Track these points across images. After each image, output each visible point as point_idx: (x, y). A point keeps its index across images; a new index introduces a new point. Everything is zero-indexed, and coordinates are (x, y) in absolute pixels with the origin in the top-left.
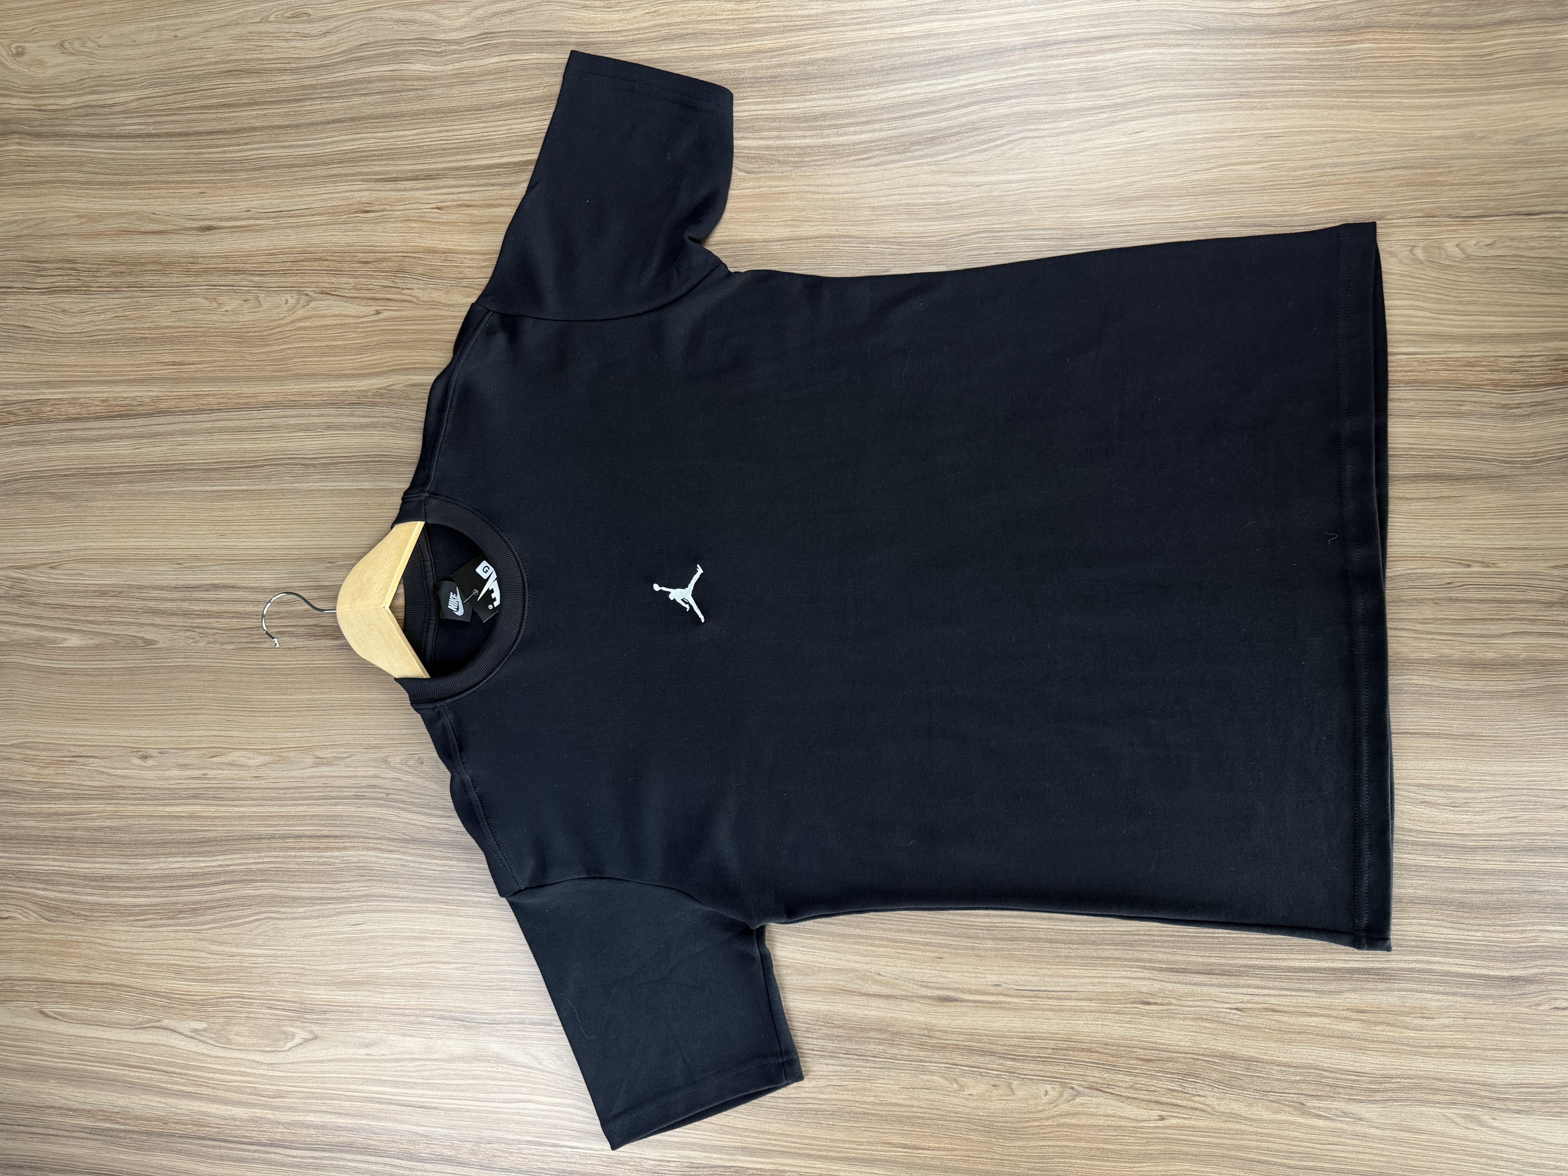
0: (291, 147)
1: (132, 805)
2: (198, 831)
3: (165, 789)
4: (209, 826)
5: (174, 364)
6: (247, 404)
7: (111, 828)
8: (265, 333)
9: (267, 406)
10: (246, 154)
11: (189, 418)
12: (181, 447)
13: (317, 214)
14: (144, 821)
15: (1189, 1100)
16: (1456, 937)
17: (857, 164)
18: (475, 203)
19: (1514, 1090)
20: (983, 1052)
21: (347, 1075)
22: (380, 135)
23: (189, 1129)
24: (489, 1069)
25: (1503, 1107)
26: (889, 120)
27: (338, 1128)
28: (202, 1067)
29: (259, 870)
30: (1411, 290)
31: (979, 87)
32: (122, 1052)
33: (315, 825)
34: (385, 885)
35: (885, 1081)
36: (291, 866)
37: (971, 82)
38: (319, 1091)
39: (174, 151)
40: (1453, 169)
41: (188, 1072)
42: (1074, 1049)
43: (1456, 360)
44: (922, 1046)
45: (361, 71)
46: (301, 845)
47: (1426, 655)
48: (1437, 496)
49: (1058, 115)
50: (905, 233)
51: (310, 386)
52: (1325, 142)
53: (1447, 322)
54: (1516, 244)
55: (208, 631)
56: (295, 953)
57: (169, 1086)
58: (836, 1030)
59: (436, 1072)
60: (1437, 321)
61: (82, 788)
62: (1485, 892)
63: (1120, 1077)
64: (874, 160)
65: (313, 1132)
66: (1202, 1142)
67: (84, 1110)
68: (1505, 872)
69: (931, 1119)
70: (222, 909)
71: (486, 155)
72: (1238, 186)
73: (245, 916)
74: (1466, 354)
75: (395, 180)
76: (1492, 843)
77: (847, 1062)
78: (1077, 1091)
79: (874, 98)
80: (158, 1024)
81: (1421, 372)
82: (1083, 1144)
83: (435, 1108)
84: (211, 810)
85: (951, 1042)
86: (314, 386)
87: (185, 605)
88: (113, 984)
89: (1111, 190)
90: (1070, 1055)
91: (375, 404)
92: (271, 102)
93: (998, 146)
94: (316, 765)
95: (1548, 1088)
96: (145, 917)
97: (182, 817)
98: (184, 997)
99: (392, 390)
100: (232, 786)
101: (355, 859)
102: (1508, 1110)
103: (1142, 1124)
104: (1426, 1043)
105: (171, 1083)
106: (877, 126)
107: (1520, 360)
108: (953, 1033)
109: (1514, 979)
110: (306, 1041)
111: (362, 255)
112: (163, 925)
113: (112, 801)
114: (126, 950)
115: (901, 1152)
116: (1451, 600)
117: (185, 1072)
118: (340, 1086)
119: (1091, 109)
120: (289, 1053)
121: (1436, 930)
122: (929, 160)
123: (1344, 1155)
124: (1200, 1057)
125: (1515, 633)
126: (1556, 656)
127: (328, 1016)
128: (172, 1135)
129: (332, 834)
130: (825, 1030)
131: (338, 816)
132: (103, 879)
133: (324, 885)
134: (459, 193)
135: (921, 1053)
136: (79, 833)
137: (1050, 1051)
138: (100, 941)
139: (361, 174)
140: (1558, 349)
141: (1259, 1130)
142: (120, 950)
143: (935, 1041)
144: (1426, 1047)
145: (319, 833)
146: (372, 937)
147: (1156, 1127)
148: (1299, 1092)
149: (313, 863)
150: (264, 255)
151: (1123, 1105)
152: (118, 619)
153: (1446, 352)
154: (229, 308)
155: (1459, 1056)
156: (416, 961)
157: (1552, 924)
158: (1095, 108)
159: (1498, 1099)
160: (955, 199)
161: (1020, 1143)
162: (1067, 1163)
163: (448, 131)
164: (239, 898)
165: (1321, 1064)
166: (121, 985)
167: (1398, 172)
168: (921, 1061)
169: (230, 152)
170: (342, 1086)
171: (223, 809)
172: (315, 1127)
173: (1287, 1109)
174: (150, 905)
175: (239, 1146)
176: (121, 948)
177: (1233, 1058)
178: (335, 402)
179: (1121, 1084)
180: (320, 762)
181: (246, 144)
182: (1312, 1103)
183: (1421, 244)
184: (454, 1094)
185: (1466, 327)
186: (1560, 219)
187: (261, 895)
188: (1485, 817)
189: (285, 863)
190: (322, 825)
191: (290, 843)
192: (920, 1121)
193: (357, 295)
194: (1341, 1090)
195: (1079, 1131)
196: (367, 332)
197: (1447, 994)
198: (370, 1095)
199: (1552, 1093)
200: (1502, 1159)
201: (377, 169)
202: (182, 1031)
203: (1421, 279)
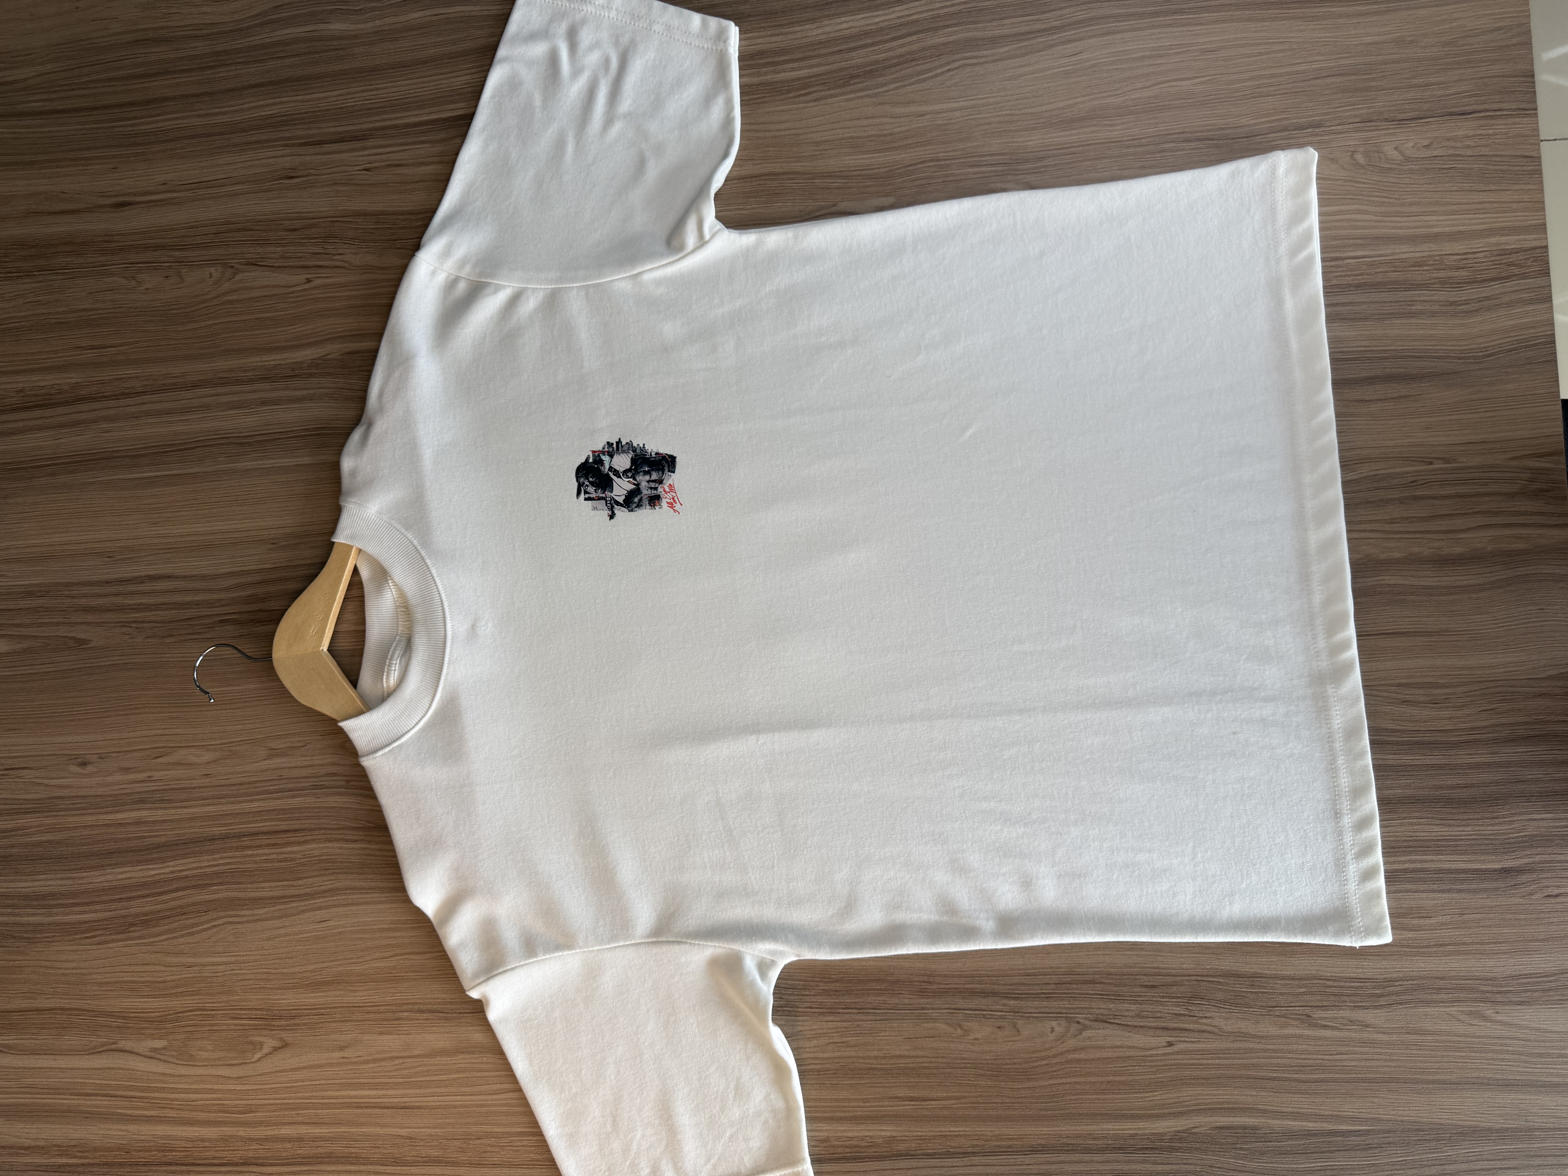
0: (206, 115)
1: (73, 815)
2: (145, 837)
3: (108, 796)
4: (157, 831)
5: (93, 348)
6: (174, 384)
7: (50, 842)
8: (189, 310)
9: (195, 386)
10: (159, 125)
11: (113, 403)
12: (106, 434)
13: (238, 183)
14: (86, 832)
15: (1196, 1023)
16: (1446, 834)
17: (797, 100)
18: (405, 162)
19: (1515, 982)
20: (985, 994)
21: (323, 1082)
22: (300, 97)
23: (154, 1156)
24: (474, 1061)
25: (1505, 1000)
26: (826, 55)
27: (316, 1139)
28: (164, 1088)
29: (214, 873)
30: (1354, 195)
31: (915, 17)
32: (76, 1080)
33: (272, 820)
34: (351, 877)
35: (887, 1034)
36: (249, 866)
37: (907, 13)
38: (292, 1101)
39: (80, 127)
40: (1386, 74)
41: (149, 1095)
42: (1077, 982)
43: (1403, 261)
44: (922, 993)
45: (277, 33)
46: (258, 843)
47: (1396, 555)
48: (1395, 395)
49: (994, 41)
50: (851, 167)
51: (241, 361)
52: (1260, 54)
53: (1392, 224)
54: (1452, 144)
55: (145, 625)
56: (258, 957)
57: (129, 1112)
58: (834, 984)
59: (418, 1070)
60: (1382, 224)
61: (17, 802)
62: (1472, 786)
63: (1126, 1006)
64: (814, 95)
65: (288, 1145)
66: (1213, 1064)
67: (38, 1147)
68: (1489, 765)
69: (937, 1068)
70: (177, 918)
71: (414, 113)
72: (1179, 102)
73: (202, 923)
74: (1412, 255)
75: (320, 143)
76: (1474, 737)
77: (847, 1017)
78: (1084, 1025)
79: (811, 34)
80: (114, 1046)
81: (1371, 274)
82: (1093, 1079)
83: (419, 1107)
84: (159, 814)
85: (952, 986)
86: (245, 361)
87: (119, 600)
88: (62, 1009)
89: (1054, 113)
90: (1073, 989)
91: (311, 375)
92: (183, 71)
93: (937, 75)
94: (270, 757)
95: (1546, 976)
96: (94, 934)
97: (128, 823)
98: (141, 1015)
99: (328, 360)
100: (180, 786)
101: (317, 852)
102: (1510, 1003)
103: (1151, 1052)
104: (1425, 943)
105: (131, 1108)
106: (814, 61)
107: (1464, 257)
108: (953, 976)
109: (1506, 871)
110: (276, 1049)
111: (288, 222)
112: (113, 941)
113: (50, 814)
114: (75, 971)
115: (909, 1105)
116: (1417, 498)
117: (146, 1095)
118: (314, 1094)
119: (1027, 33)
120: (257, 1064)
121: (1427, 828)
122: (869, 92)
123: (1353, 1063)
124: (1204, 979)
125: (1480, 527)
126: (1521, 546)
127: (297, 1021)
128: (137, 1164)
129: (291, 827)
130: (823, 986)
131: (296, 809)
132: (44, 897)
133: (286, 883)
134: (388, 153)
135: (922, 1001)
136: (15, 850)
137: (1053, 986)
138: (45, 963)
139: (283, 139)
140: (1501, 244)
141: (1268, 1047)
142: (67, 971)
143: (935, 986)
144: (1426, 947)
145: (277, 828)
146: (340, 933)
147: (1164, 1054)
148: (1304, 1004)
149: (272, 861)
150: (184, 228)
151: (1131, 1034)
152: (47, 621)
153: (1393, 254)
154: (149, 286)
155: (1459, 953)
156: (388, 954)
157: (1539, 812)
158: (1032, 32)
159: (1499, 992)
160: (899, 129)
161: (1030, 1084)
162: (1078, 1099)
163: (372, 90)
164: (194, 904)
165: (1324, 974)
166: (71, 1009)
167: (1333, 79)
168: (923, 1009)
169: (142, 124)
170: (317, 1094)
171: (172, 811)
172: (290, 1140)
173: (1294, 1023)
174: (97, 921)
175: (210, 1169)
176: (69, 969)
177: (1237, 975)
178: (269, 376)
179: (1127, 1013)
180: (273, 753)
181: (158, 115)
182: (1318, 1014)
183: (1361, 149)
184: (437, 1090)
185: (1410, 228)
186: (1492, 117)
187: (218, 900)
188: (1466, 711)
189: (241, 863)
190: (280, 820)
191: (246, 841)
192: (927, 1071)
193: (285, 264)
194: (1346, 998)
195: (1088, 1066)
196: (298, 301)
197: (1442, 891)
198: (348, 1100)
199: (1550, 982)
200: (1507, 1052)
201: (299, 133)
202: (140, 1052)
203: (1364, 183)
